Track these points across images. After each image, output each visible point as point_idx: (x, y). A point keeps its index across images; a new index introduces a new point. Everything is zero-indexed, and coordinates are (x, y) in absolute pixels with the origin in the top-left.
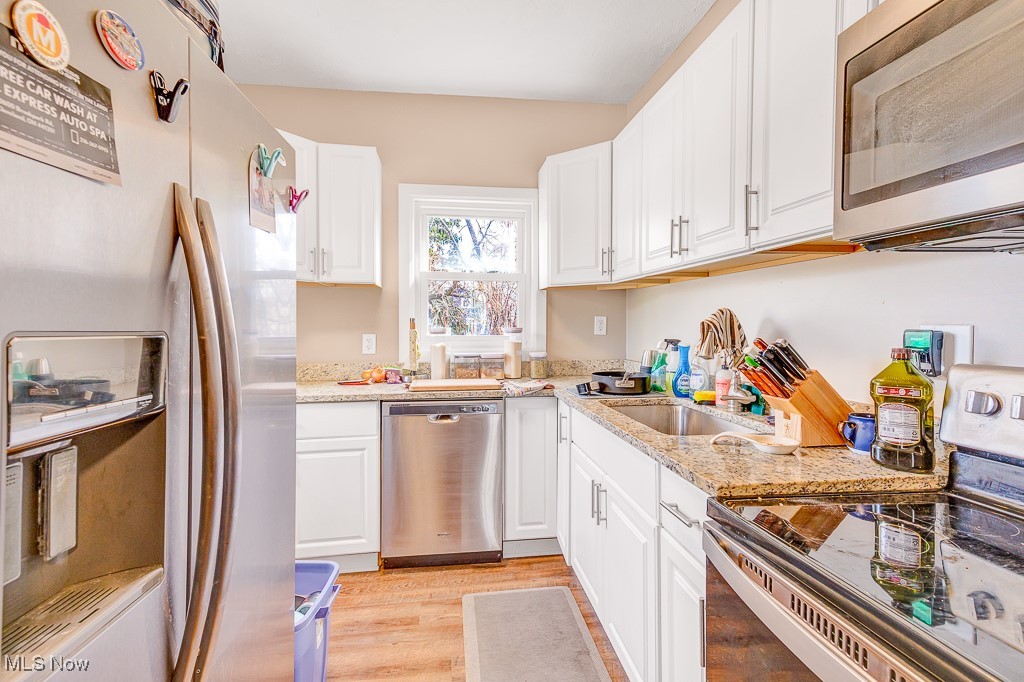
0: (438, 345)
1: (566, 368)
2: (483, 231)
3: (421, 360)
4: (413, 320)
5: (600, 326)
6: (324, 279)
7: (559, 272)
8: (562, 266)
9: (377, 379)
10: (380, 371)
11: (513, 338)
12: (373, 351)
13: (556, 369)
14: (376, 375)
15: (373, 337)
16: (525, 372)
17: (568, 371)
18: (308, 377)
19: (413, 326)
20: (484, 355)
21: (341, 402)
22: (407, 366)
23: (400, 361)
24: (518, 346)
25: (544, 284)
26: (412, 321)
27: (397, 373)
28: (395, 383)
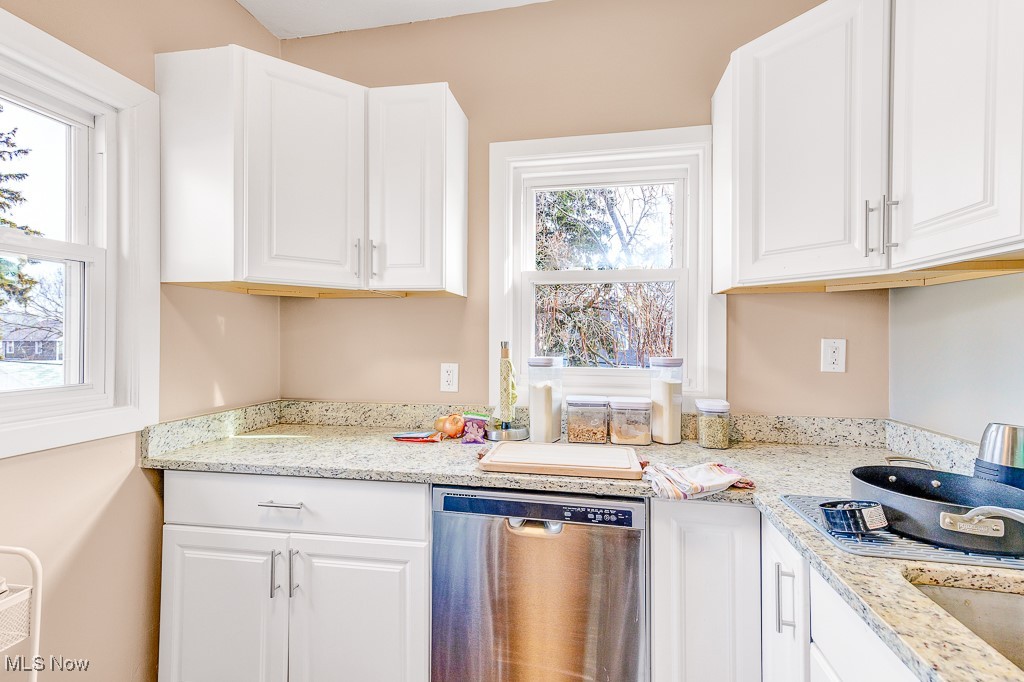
0: (541, 385)
1: (766, 430)
2: (632, 230)
3: (520, 403)
4: (506, 343)
5: (831, 355)
6: (374, 284)
7: (756, 258)
8: (763, 249)
9: (452, 433)
10: (455, 422)
11: (667, 375)
12: (454, 388)
13: (747, 429)
14: (449, 427)
15: (454, 367)
16: (687, 430)
17: (768, 434)
18: (370, 421)
19: (505, 354)
20: (616, 402)
21: (371, 479)
22: (498, 415)
23: (491, 404)
24: (674, 389)
25: (724, 283)
26: (504, 345)
27: (481, 425)
28: (475, 442)
